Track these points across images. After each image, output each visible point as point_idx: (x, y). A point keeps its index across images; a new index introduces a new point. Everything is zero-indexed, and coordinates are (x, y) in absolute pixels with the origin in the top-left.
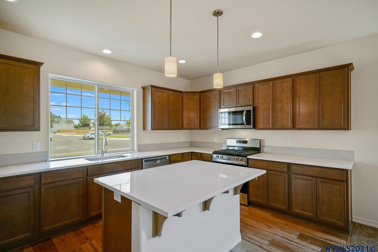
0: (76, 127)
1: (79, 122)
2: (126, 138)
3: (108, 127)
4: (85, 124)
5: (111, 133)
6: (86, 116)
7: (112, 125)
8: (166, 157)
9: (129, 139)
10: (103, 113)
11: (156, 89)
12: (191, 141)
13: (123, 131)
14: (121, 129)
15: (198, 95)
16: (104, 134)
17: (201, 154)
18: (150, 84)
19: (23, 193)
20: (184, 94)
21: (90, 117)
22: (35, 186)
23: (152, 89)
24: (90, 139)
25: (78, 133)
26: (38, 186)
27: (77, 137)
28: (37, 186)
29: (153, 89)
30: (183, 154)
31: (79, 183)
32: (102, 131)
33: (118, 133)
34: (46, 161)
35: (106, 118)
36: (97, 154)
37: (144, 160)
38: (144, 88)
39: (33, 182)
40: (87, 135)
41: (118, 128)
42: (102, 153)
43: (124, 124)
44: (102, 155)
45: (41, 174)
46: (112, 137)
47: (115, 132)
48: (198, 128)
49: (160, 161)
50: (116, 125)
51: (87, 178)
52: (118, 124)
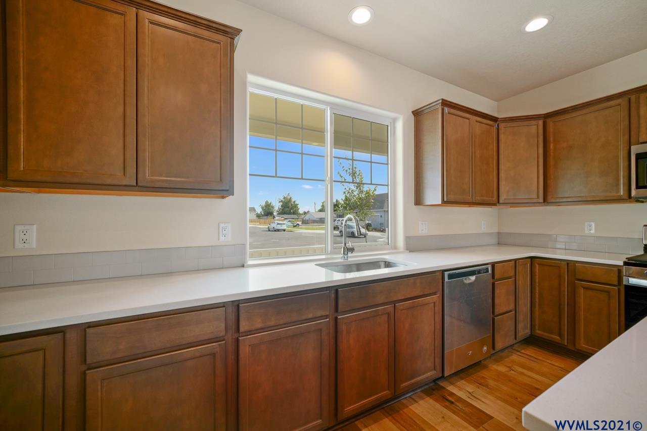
0: (259, 216)
1: (261, 210)
2: (317, 231)
3: (295, 216)
4: (268, 212)
5: (300, 223)
6: (269, 202)
7: (300, 214)
8: (488, 269)
9: (323, 232)
10: (289, 198)
11: (452, 111)
12: (498, 233)
13: (314, 222)
14: (312, 218)
15: (541, 122)
16: (291, 224)
17: (568, 264)
18: (441, 98)
19: (201, 357)
20: (502, 125)
21: (273, 204)
22: (226, 338)
23: (443, 110)
24: (275, 231)
25: (260, 224)
26: (234, 337)
27: (260, 228)
28: (230, 337)
29: (446, 109)
30: (515, 260)
31: (321, 330)
32: (289, 221)
33: (307, 223)
34: (243, 266)
35: (292, 204)
36: (331, 253)
37: (446, 274)
38: (417, 114)
39: (223, 325)
40: (273, 225)
41: (307, 217)
42: (346, 252)
43: (314, 211)
44: (346, 256)
45: (238, 306)
46: (301, 228)
47: (305, 222)
48: (541, 200)
49: (476, 278)
50: (305, 213)
51: (336, 318)
52: (306, 211)
